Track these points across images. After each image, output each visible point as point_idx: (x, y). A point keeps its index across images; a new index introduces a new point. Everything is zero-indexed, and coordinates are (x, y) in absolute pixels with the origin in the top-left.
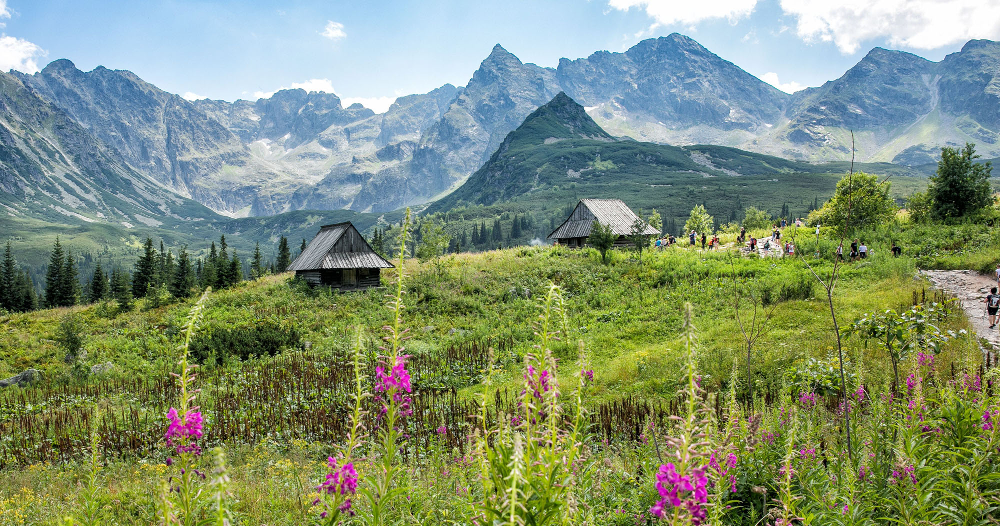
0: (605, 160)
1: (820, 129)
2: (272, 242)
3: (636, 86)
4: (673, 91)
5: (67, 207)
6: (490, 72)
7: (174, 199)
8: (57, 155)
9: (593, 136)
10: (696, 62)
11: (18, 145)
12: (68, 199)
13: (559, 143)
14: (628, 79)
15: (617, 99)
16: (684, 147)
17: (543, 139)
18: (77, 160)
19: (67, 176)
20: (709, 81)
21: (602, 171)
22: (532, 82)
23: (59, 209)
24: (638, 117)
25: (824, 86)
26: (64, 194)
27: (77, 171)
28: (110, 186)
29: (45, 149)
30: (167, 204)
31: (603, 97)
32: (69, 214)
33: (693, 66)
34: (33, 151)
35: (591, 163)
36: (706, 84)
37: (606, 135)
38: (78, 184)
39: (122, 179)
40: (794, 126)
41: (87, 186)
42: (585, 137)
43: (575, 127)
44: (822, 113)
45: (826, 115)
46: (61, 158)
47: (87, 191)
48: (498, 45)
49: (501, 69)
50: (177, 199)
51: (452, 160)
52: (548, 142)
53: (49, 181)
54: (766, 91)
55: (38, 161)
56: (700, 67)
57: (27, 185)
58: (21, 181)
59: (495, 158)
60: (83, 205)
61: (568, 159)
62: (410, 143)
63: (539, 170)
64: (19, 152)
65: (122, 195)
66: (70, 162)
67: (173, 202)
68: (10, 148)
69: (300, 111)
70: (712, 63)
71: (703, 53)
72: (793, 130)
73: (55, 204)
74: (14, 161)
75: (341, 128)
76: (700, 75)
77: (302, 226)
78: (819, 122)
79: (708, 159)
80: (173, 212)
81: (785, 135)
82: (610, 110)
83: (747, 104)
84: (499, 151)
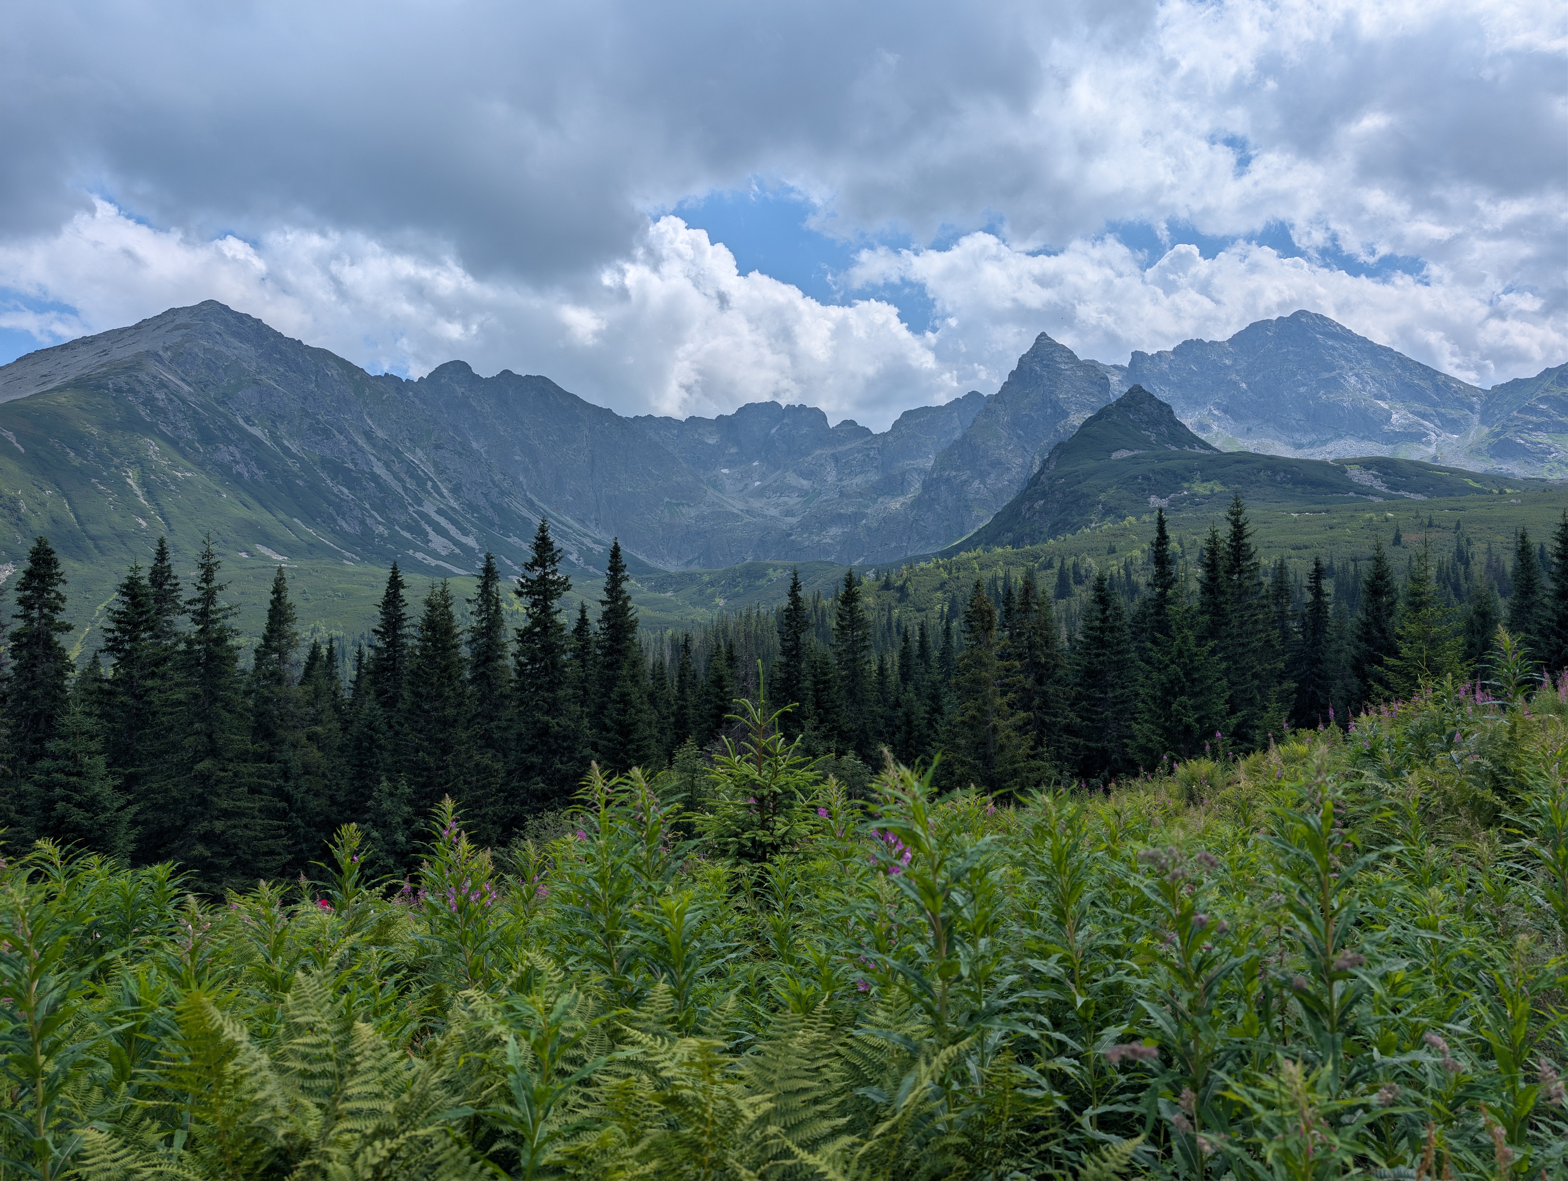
0: (1208, 480)
1: (1542, 438)
2: (717, 605)
3: (1244, 385)
4: (1302, 390)
5: (435, 555)
6: (1032, 370)
7: (591, 545)
8: (430, 484)
9: (1187, 448)
10: (1334, 349)
11: (375, 469)
12: (438, 542)
13: (1134, 457)
14: (1234, 377)
15: (1218, 406)
16: (1334, 461)
17: (1110, 452)
18: (456, 490)
19: (440, 512)
20: (1357, 375)
21: (1205, 497)
22: (1092, 383)
23: (419, 556)
24: (1249, 429)
25: (1540, 377)
26: (432, 535)
27: (455, 505)
28: (501, 527)
29: (413, 475)
30: (580, 552)
31: (1197, 403)
32: (434, 562)
33: (1331, 355)
34: (396, 476)
35: (1186, 485)
36: (1353, 380)
37: (1205, 445)
38: (454, 522)
39: (520, 517)
40: (1497, 435)
41: (468, 526)
42: (1174, 448)
43: (1159, 434)
44: (1542, 413)
45: (1548, 416)
46: (435, 487)
47: (465, 532)
48: (1043, 334)
49: (1047, 366)
50: (595, 546)
51: (977, 492)
52: (1116, 455)
53: (412, 518)
54: (1449, 387)
55: (401, 491)
56: (1341, 355)
57: (380, 523)
58: (372, 516)
59: (1034, 481)
60: (457, 551)
61: (1149, 479)
62: (920, 471)
63: (1102, 497)
64: (375, 478)
65: (516, 539)
66: (445, 492)
67: (590, 550)
68: (363, 472)
69: (773, 431)
70: (1359, 349)
71: (1346, 336)
72: (1495, 440)
73: (417, 549)
74: (365, 489)
75: (828, 451)
76: (1342, 368)
77: (758, 583)
78: (1538, 427)
79: (1376, 477)
80: (587, 563)
81: (1484, 447)
82: (1209, 421)
83: (1417, 406)
84: (1041, 472)
